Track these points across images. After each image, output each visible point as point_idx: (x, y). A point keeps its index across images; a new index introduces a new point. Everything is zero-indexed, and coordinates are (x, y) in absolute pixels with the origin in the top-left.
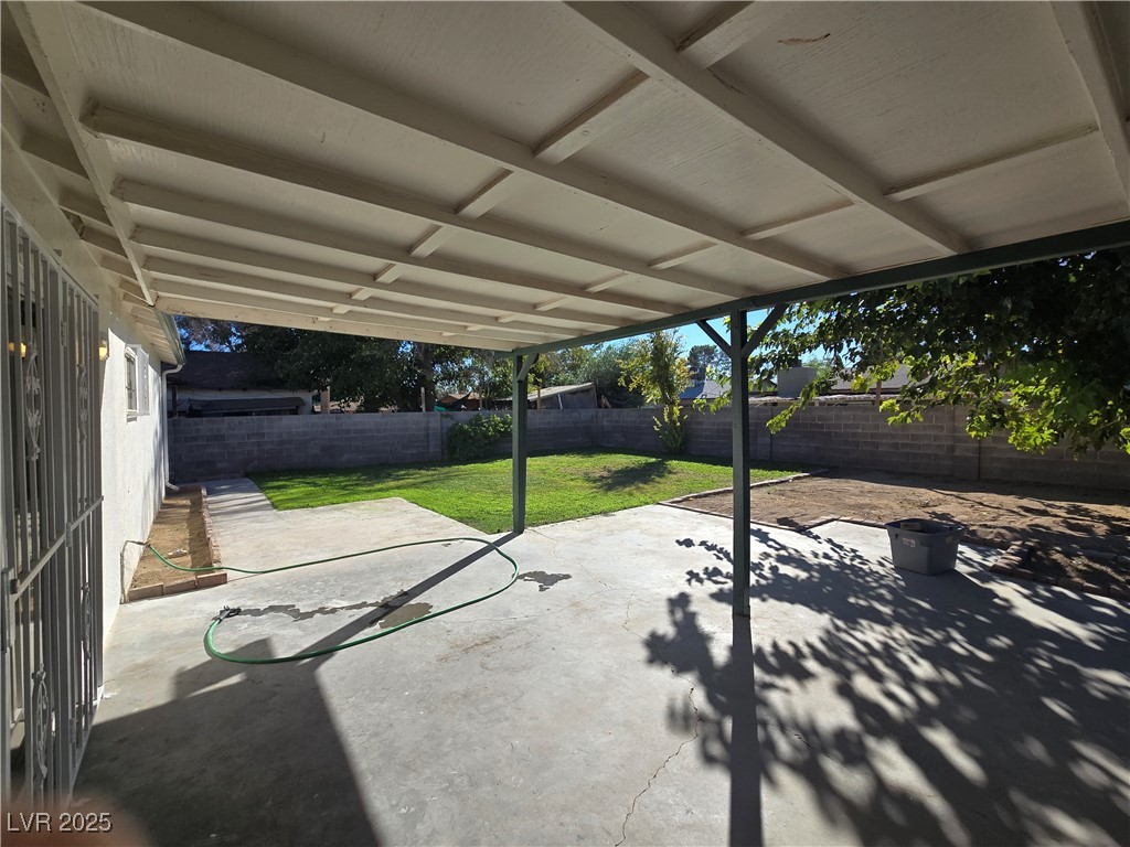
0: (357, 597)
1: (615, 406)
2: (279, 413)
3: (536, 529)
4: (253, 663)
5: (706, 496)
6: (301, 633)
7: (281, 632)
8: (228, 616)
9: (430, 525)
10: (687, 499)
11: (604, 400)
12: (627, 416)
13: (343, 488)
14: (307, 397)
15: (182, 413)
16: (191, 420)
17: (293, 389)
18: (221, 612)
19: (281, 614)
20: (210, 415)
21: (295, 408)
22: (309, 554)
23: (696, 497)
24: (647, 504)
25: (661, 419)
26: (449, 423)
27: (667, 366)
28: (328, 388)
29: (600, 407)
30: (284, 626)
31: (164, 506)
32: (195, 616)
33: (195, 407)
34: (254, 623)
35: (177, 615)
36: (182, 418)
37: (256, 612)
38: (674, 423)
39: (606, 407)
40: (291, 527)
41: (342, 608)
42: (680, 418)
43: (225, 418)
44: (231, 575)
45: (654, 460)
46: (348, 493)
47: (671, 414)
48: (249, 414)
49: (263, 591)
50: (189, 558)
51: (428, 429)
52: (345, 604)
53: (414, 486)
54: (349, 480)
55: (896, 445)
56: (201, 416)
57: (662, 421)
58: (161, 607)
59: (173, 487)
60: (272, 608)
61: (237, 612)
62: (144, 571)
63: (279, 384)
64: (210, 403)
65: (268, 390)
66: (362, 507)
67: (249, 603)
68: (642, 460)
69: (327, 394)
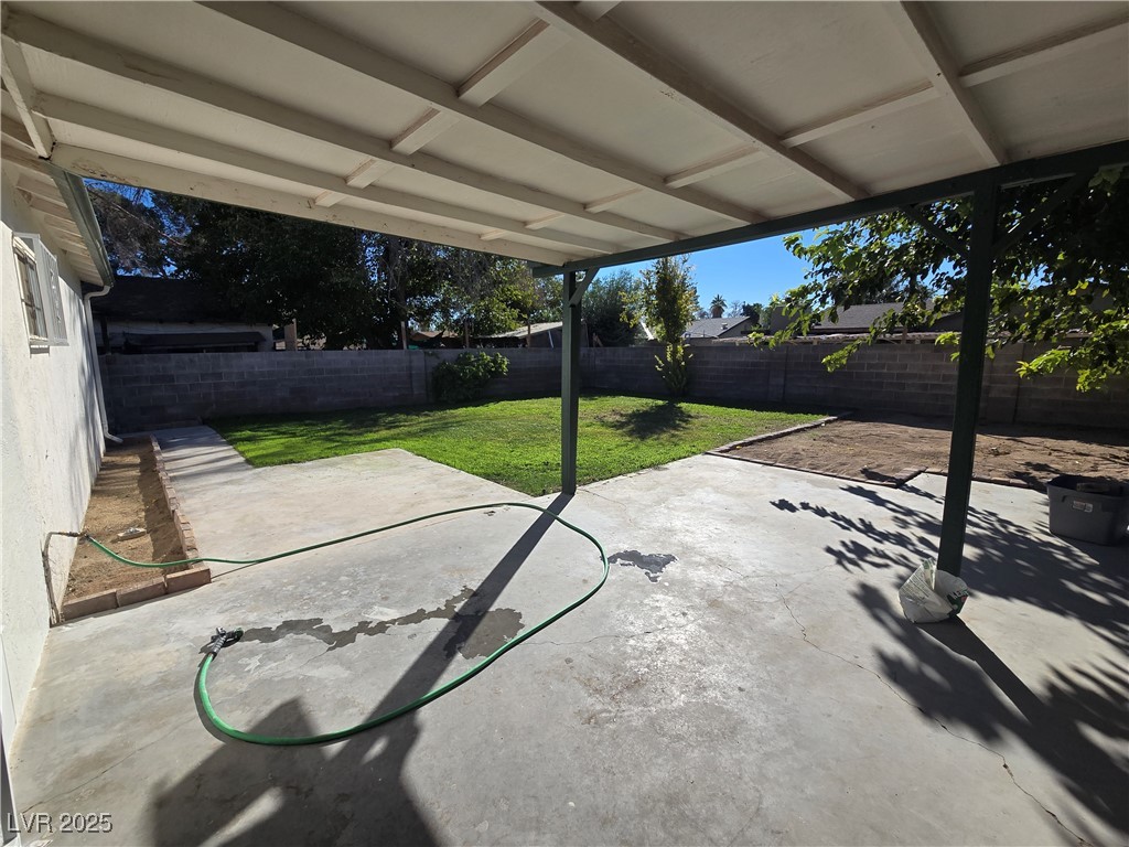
0: (406, 601)
1: (606, 344)
2: (236, 349)
3: (586, 487)
4: (287, 745)
5: (751, 443)
6: (346, 674)
7: (315, 673)
8: (226, 644)
9: (454, 485)
10: (734, 448)
11: (595, 338)
12: (620, 355)
13: (327, 439)
14: (267, 332)
15: (115, 349)
16: (130, 358)
17: (250, 323)
18: (214, 639)
19: (304, 636)
20: (152, 352)
21: (254, 344)
22: (314, 530)
23: (742, 445)
24: (694, 453)
25: (664, 358)
26: (434, 362)
27: (675, 300)
28: (294, 320)
29: (591, 345)
30: (315, 660)
31: (105, 466)
32: (172, 646)
33: (133, 342)
34: (269, 656)
35: (145, 644)
36: (117, 355)
37: (267, 635)
38: (678, 362)
39: (598, 346)
40: (277, 489)
41: (393, 622)
42: (685, 357)
43: (172, 355)
44: (214, 568)
45: (660, 402)
46: (338, 445)
47: (674, 353)
48: (200, 350)
49: (267, 596)
50: (147, 540)
51: (410, 368)
52: (393, 614)
53: (410, 435)
54: (330, 429)
55: (925, 387)
56: (140, 352)
57: (665, 361)
58: (117, 631)
59: (115, 439)
60: (289, 626)
61: (237, 636)
62: (85, 563)
63: (233, 317)
64: (150, 338)
65: (220, 323)
66: (359, 462)
67: (252, 617)
68: (650, 402)
69: (292, 329)
